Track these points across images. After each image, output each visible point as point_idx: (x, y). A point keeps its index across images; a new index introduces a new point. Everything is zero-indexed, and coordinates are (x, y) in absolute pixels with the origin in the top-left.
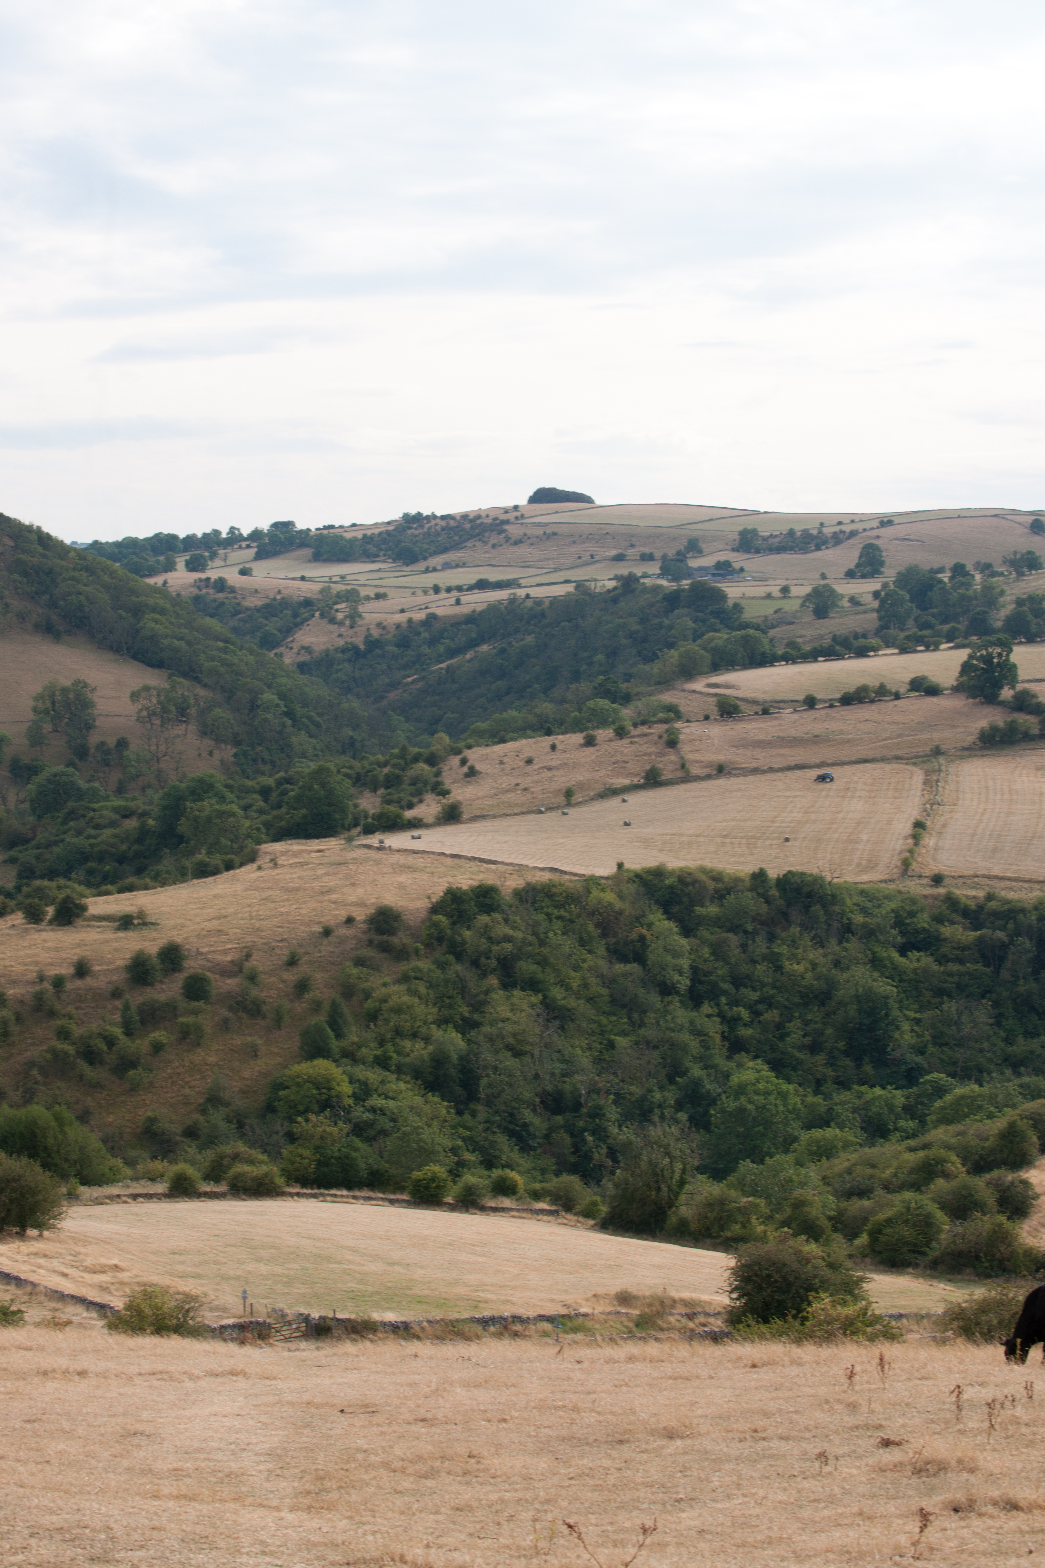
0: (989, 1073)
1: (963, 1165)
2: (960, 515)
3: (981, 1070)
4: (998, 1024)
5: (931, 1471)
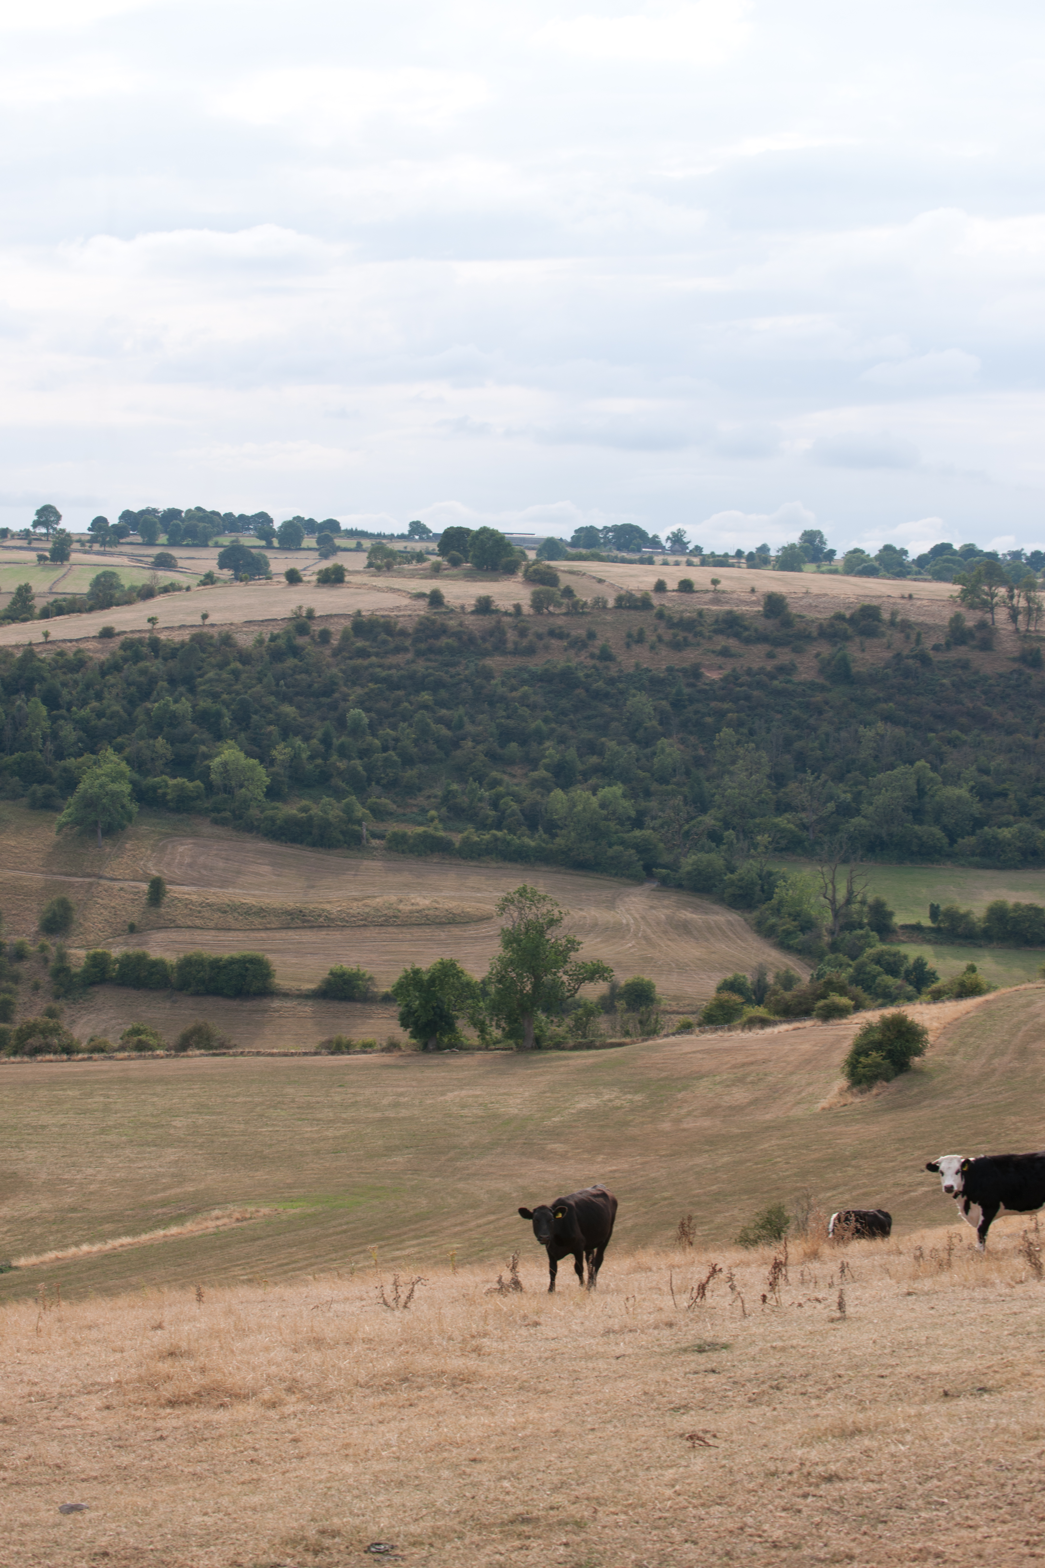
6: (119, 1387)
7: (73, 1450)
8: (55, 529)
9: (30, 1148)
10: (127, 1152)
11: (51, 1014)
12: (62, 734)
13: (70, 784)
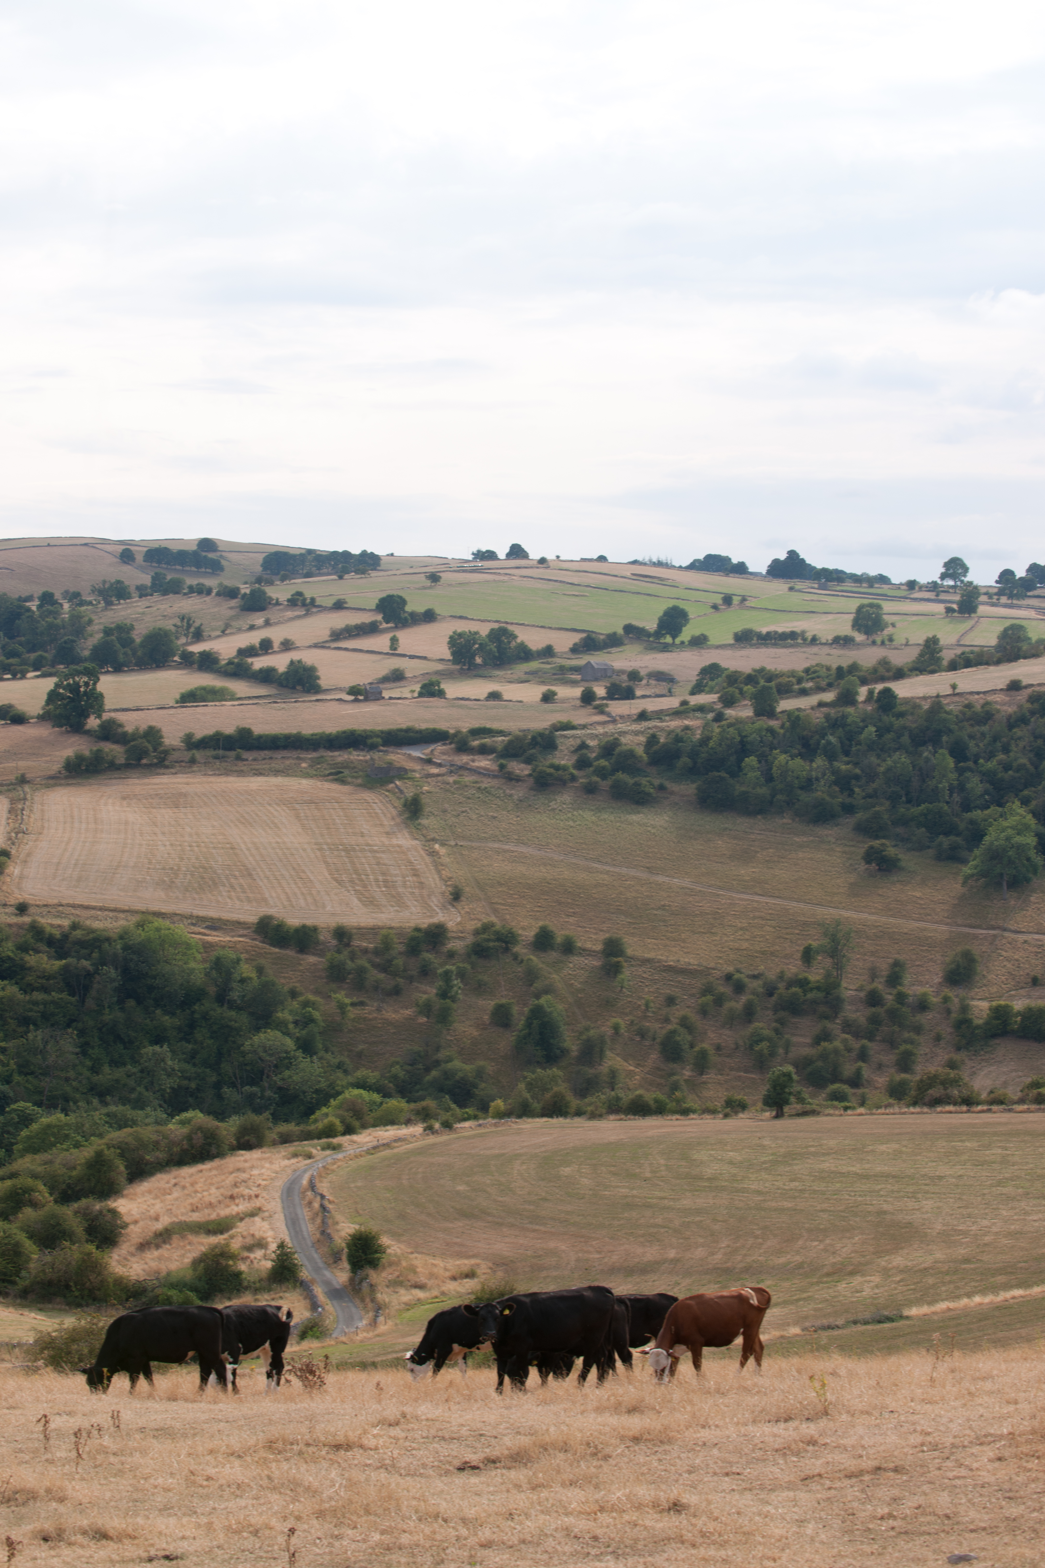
0: (75, 1102)
1: (51, 1194)
2: (49, 544)
3: (67, 1099)
4: (84, 1053)
5: (20, 1500)
6: (1012, 1439)
7: (963, 1501)
8: (962, 581)
9: (927, 1199)
10: (1023, 1204)
11: (952, 1065)
12: (968, 786)
13: (976, 835)
